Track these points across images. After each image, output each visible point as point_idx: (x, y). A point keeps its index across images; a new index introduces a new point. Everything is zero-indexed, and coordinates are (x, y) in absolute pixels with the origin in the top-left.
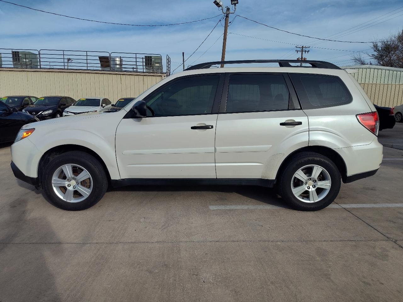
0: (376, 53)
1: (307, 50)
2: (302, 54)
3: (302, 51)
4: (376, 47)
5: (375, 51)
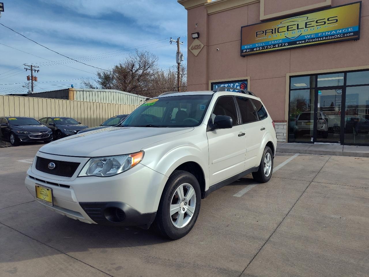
0: (100, 80)
1: (37, 69)
2: (32, 73)
3: (32, 70)
4: (99, 75)
5: (99, 78)
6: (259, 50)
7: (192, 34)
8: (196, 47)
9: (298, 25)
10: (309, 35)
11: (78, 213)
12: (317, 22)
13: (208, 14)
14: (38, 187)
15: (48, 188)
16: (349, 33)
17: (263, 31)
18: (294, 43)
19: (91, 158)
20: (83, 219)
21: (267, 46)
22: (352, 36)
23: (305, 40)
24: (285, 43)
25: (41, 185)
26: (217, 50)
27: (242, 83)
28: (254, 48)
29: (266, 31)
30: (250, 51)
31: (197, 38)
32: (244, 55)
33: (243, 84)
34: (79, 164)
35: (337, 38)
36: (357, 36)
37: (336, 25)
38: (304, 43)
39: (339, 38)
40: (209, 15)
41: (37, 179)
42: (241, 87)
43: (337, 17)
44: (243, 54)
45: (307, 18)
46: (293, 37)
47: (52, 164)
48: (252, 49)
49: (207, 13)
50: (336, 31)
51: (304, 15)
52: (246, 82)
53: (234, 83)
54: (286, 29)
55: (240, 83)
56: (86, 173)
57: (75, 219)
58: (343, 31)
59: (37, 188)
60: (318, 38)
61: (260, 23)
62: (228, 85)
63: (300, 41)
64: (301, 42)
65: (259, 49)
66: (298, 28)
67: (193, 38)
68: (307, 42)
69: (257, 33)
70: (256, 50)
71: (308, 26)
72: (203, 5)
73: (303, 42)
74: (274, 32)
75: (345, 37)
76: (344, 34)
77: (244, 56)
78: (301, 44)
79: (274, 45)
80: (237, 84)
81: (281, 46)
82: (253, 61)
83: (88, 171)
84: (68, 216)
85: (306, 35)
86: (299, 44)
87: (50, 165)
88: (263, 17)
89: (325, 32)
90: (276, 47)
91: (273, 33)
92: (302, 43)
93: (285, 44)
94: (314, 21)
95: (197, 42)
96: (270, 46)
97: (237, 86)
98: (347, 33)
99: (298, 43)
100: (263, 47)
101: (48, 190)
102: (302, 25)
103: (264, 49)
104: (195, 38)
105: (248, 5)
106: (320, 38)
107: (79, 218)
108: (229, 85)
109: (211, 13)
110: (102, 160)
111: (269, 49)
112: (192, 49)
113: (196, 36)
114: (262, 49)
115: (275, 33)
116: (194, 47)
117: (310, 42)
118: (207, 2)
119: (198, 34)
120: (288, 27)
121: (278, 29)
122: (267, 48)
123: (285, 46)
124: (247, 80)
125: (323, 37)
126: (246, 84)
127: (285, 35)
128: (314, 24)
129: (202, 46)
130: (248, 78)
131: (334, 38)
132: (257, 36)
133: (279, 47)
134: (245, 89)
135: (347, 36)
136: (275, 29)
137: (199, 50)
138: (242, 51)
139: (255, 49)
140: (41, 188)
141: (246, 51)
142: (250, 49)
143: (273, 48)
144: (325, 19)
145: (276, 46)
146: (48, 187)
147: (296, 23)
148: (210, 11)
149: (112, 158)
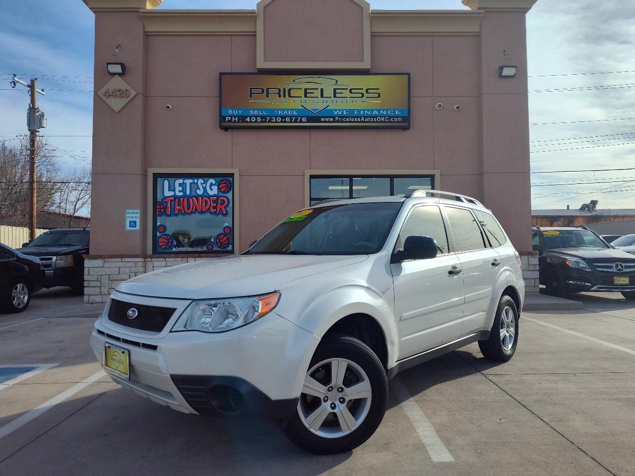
6: (256, 122)
7: (108, 64)
8: (118, 93)
9: (322, 90)
10: (340, 110)
11: (168, 394)
12: (351, 92)
13: (146, 32)
14: (109, 347)
15: (123, 350)
16: (397, 117)
17: (263, 90)
18: (317, 119)
19: (194, 300)
20: (175, 404)
21: (271, 117)
22: (399, 122)
23: (334, 117)
24: (302, 117)
25: (113, 345)
26: (168, 107)
27: (222, 181)
28: (247, 117)
29: (268, 89)
30: (238, 122)
31: (119, 74)
32: (225, 126)
33: (226, 181)
34: (174, 310)
35: (381, 122)
36: (406, 124)
37: (378, 101)
38: (333, 122)
39: (383, 122)
40: (146, 35)
41: (109, 336)
42: (220, 187)
43: (379, 89)
44: (224, 124)
45: (337, 82)
46: (315, 110)
47: (134, 311)
48: (242, 118)
49: (144, 30)
50: (379, 111)
52: (231, 179)
53: (206, 179)
54: (302, 93)
55: (219, 179)
56: (185, 326)
57: (164, 404)
58: (389, 112)
59: (108, 349)
60: (354, 117)
62: (191, 181)
63: (328, 117)
64: (327, 120)
65: (256, 120)
66: (322, 96)
67: (109, 73)
68: (338, 121)
69: (251, 89)
70: (251, 122)
71: (337, 95)
72: (135, 11)
73: (332, 120)
74: (282, 93)
75: (391, 122)
76: (390, 117)
77: (226, 129)
78: (327, 122)
79: (283, 117)
80: (212, 181)
81: (296, 121)
82: (244, 141)
83: (188, 323)
84: (153, 399)
85: (336, 110)
86: (325, 122)
87: (130, 312)
88: (261, 64)
89: (364, 110)
90: (287, 122)
91: (280, 96)
92: (329, 122)
93: (301, 119)
94: (347, 89)
95: (117, 83)
96: (276, 117)
97: (212, 185)
98: (394, 117)
99: (323, 120)
100: (263, 117)
101: (123, 352)
102: (328, 92)
103: (265, 122)
104: (114, 74)
105: (231, 35)
106: (357, 117)
107: (169, 402)
108: (196, 181)
109: (151, 32)
110: (211, 305)
111: (274, 122)
112: (108, 94)
113: (118, 69)
114: (262, 122)
115: (285, 97)
116: (111, 91)
117: (341, 122)
118: (145, 8)
119: (123, 67)
120: (306, 90)
121: (290, 90)
122: (270, 121)
123: (301, 121)
124: (232, 175)
125: (361, 117)
126: (230, 183)
127: (302, 104)
128: (346, 93)
129: (133, 93)
130: (236, 171)
131: (377, 122)
132: (251, 97)
133: (291, 122)
134: (229, 191)
135: (394, 122)
136: (284, 90)
137: (126, 101)
138: (222, 119)
139: (248, 119)
140: (113, 349)
141: (232, 118)
142: (239, 117)
143: (281, 122)
144: (362, 89)
145: (287, 119)
146: (124, 348)
147: (319, 87)
148: (151, 28)
149: (226, 302)
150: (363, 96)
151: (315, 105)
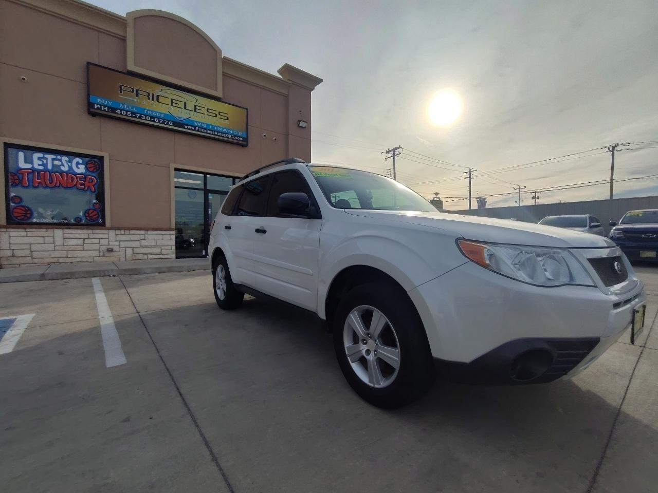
10: (199, 123)
16: (240, 137)
17: (132, 89)
18: (182, 125)
21: (141, 114)
22: (241, 141)
23: (195, 127)
24: (169, 121)
26: (23, 79)
27: (90, 161)
28: (117, 109)
29: (137, 90)
30: (108, 111)
32: (94, 112)
33: (94, 162)
36: (245, 143)
37: (227, 123)
38: (194, 130)
39: (230, 138)
42: (88, 166)
43: (227, 114)
44: (92, 110)
45: (197, 101)
46: (179, 118)
48: (113, 110)
50: (227, 130)
51: (193, 95)
53: (71, 157)
55: (87, 159)
58: (234, 132)
60: (210, 130)
61: (124, 73)
62: (54, 157)
63: (189, 125)
64: (189, 127)
65: (127, 114)
66: (185, 108)
68: (198, 131)
69: (120, 86)
70: (121, 114)
71: (197, 111)
73: (193, 128)
74: (151, 97)
75: (235, 139)
76: (235, 136)
77: (93, 114)
78: (189, 129)
79: (152, 118)
80: (79, 160)
81: (163, 123)
85: (196, 122)
86: (187, 129)
88: (131, 67)
89: (217, 127)
90: (155, 122)
91: (149, 99)
92: (191, 129)
96: (146, 116)
97: (78, 163)
98: (237, 137)
99: (186, 127)
100: (133, 113)
102: (191, 106)
103: (135, 117)
106: (212, 131)
108: (59, 158)
111: (143, 120)
114: (132, 116)
117: (200, 131)
121: (158, 96)
122: (140, 118)
123: (168, 124)
124: (101, 158)
125: (215, 132)
128: (204, 111)
130: (105, 155)
131: (226, 137)
132: (121, 92)
133: (159, 122)
135: (237, 140)
136: (153, 94)
138: (90, 105)
139: (118, 111)
141: (101, 107)
142: (108, 107)
143: (151, 121)
144: (216, 111)
145: (155, 119)
150: (216, 116)
151: (180, 114)
